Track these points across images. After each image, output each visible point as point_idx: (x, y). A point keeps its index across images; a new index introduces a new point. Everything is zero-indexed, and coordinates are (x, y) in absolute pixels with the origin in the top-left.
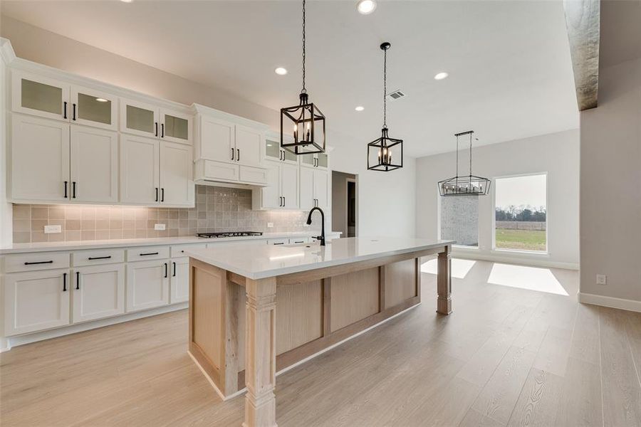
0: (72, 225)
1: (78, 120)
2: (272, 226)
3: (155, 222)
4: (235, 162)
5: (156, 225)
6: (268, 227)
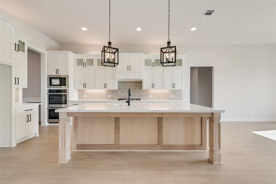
0: (89, 95)
2: (152, 97)
3: (108, 94)
4: (129, 71)
5: (108, 96)
6: (150, 97)
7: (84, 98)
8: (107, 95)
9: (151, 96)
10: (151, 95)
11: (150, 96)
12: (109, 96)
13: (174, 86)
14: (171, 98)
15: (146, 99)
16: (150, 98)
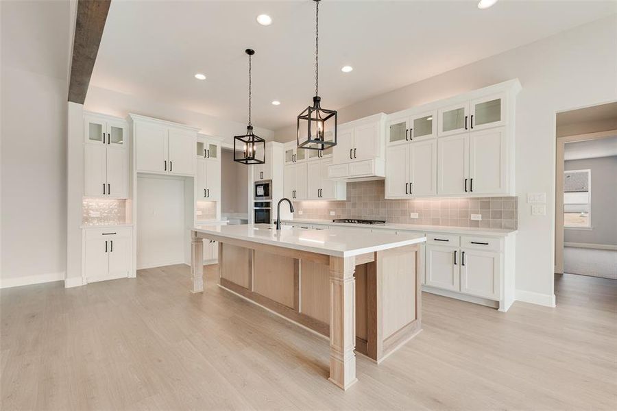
0: (305, 211)
1: (297, 161)
2: (417, 217)
3: (331, 210)
4: (354, 159)
5: (331, 212)
6: (411, 217)
7: (299, 216)
8: (329, 211)
9: (414, 215)
10: (414, 212)
11: (412, 214)
12: (333, 213)
13: (468, 185)
14: (476, 224)
15: (402, 223)
16: (413, 221)
